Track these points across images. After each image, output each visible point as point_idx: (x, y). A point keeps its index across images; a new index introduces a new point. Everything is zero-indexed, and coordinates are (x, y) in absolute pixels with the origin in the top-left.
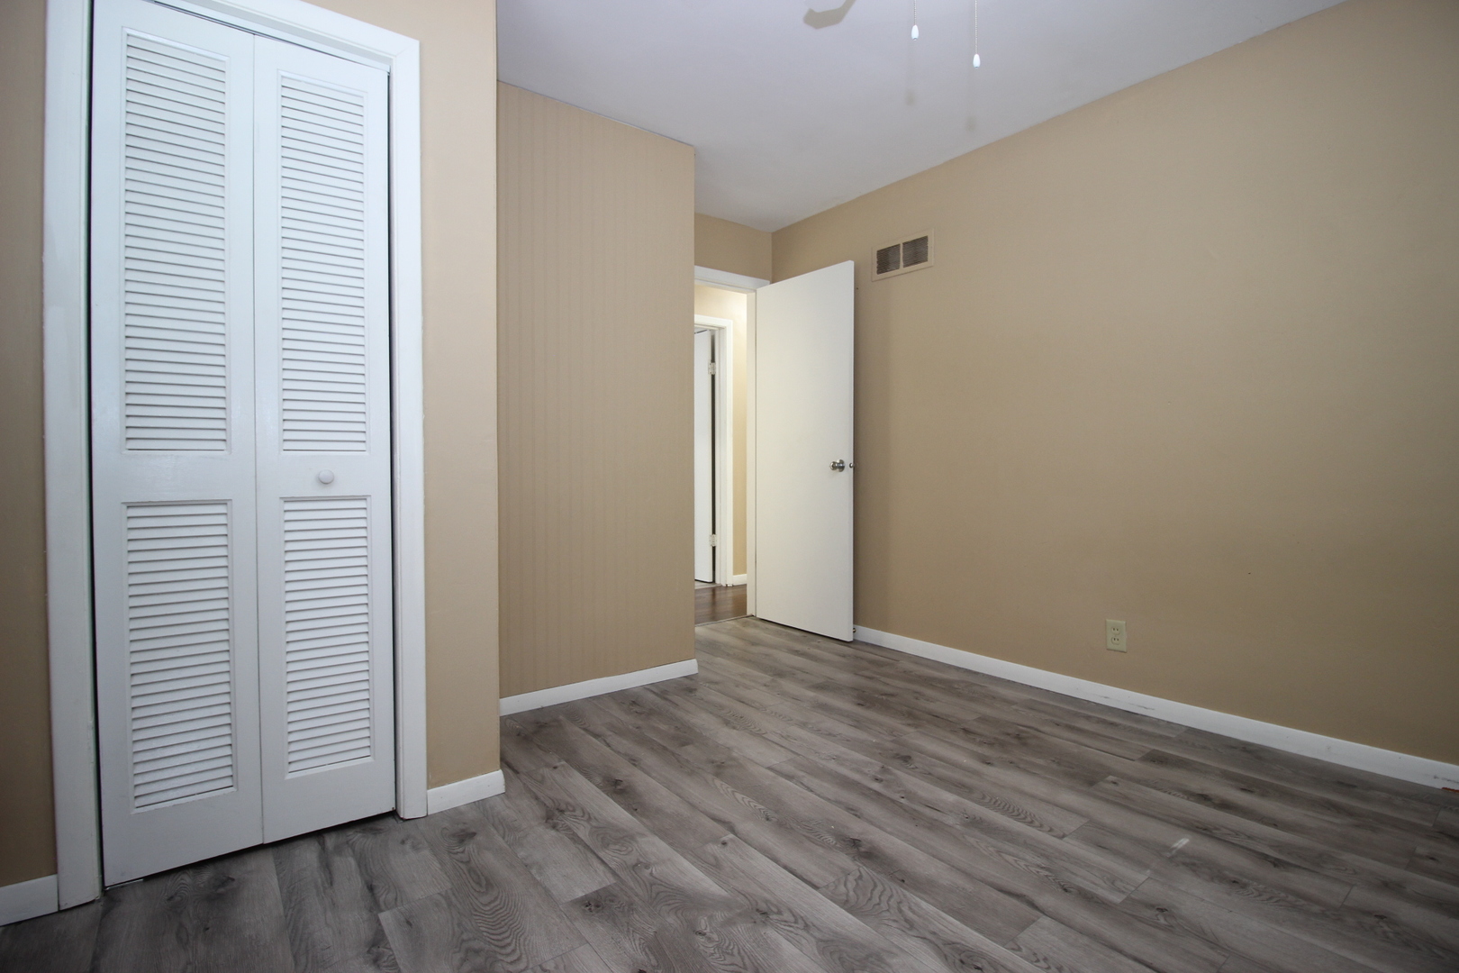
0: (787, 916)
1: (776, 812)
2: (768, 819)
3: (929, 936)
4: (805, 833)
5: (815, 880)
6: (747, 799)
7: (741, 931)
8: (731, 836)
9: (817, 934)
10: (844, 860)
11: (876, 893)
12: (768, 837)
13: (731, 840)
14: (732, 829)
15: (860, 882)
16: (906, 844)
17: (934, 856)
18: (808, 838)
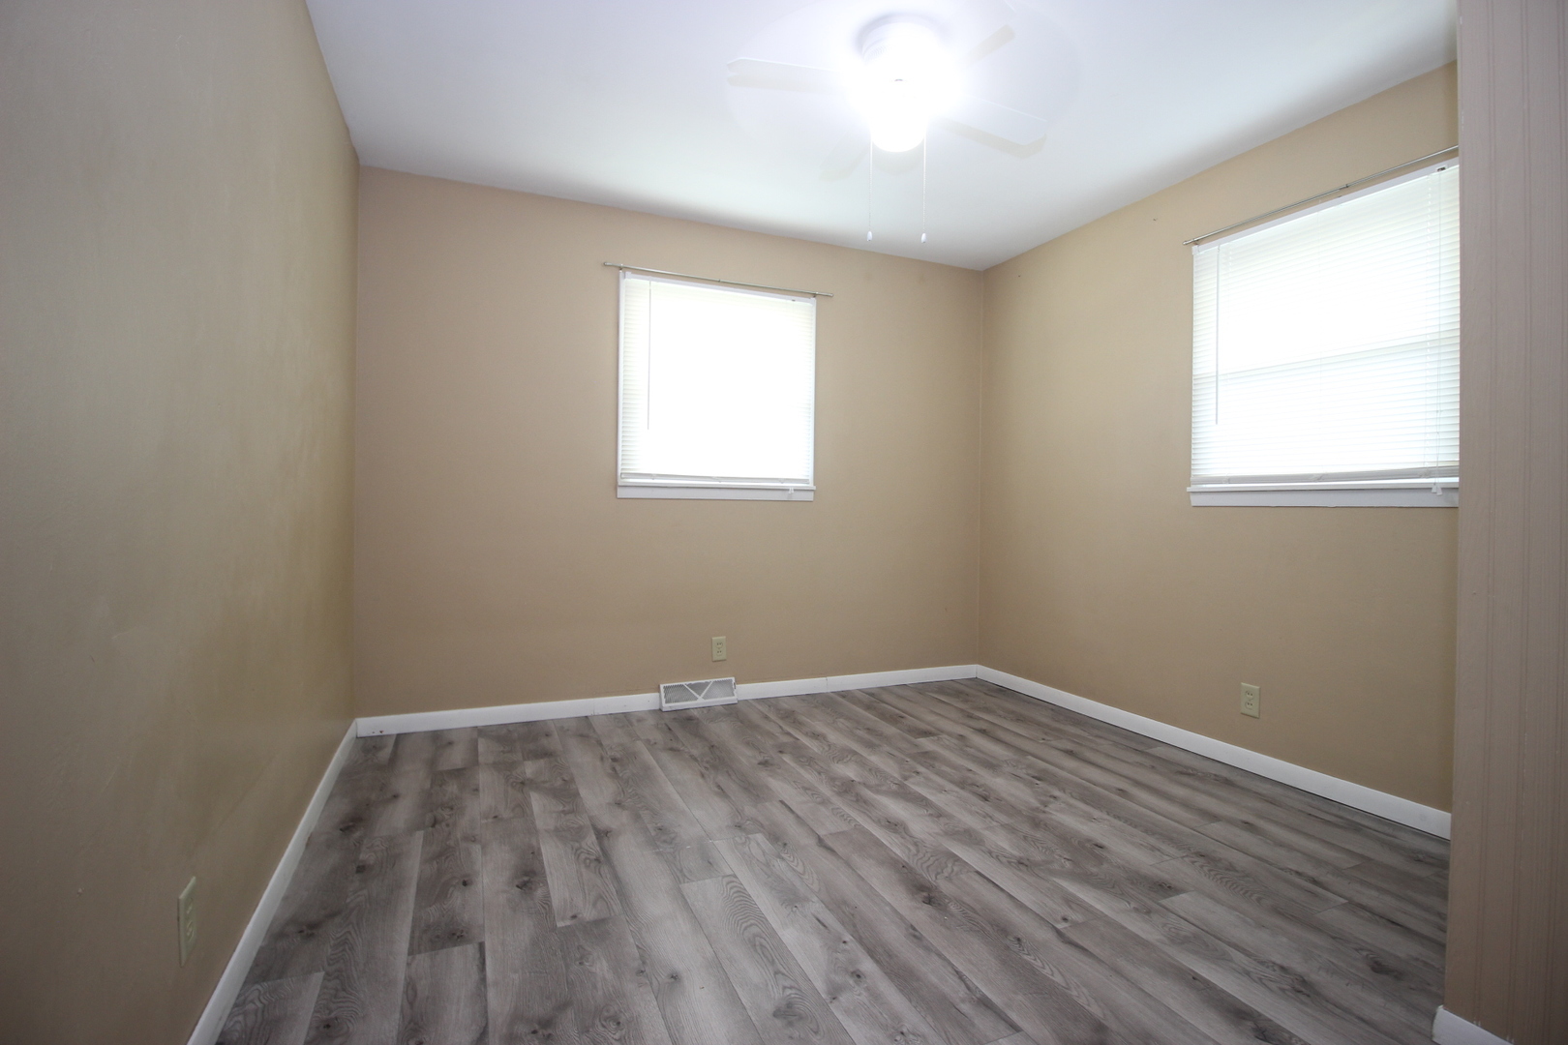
0: (1004, 860)
1: (1007, 948)
2: (1019, 940)
3: (908, 838)
4: (977, 916)
5: (977, 877)
6: (1046, 972)
7: (1037, 856)
8: (1060, 926)
9: (983, 848)
10: (945, 887)
11: (930, 862)
12: (1016, 918)
13: (1058, 922)
14: (1059, 933)
15: (939, 870)
16: (880, 892)
17: (863, 879)
18: (975, 912)
